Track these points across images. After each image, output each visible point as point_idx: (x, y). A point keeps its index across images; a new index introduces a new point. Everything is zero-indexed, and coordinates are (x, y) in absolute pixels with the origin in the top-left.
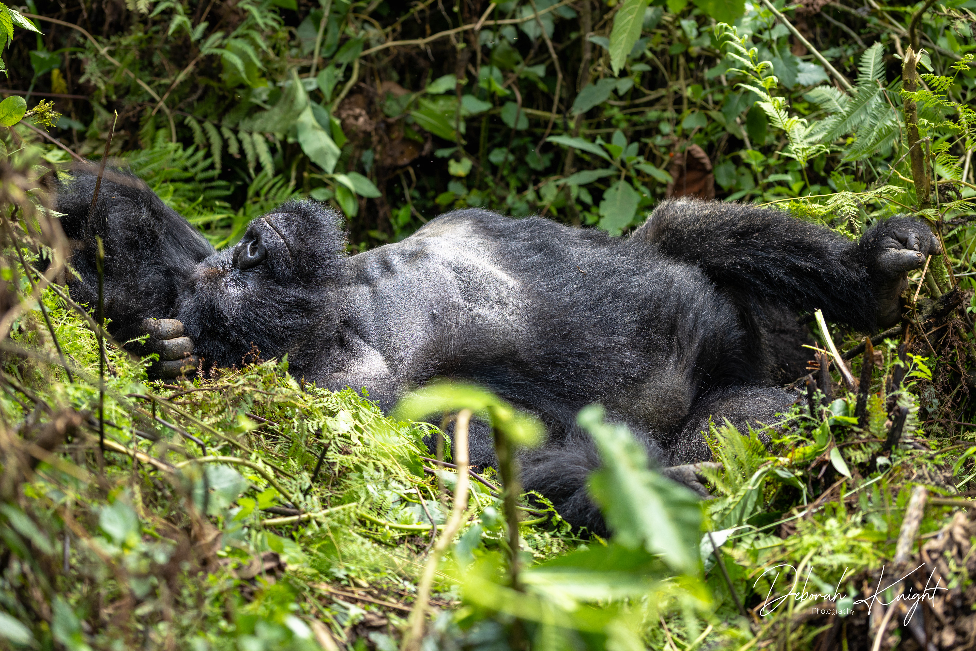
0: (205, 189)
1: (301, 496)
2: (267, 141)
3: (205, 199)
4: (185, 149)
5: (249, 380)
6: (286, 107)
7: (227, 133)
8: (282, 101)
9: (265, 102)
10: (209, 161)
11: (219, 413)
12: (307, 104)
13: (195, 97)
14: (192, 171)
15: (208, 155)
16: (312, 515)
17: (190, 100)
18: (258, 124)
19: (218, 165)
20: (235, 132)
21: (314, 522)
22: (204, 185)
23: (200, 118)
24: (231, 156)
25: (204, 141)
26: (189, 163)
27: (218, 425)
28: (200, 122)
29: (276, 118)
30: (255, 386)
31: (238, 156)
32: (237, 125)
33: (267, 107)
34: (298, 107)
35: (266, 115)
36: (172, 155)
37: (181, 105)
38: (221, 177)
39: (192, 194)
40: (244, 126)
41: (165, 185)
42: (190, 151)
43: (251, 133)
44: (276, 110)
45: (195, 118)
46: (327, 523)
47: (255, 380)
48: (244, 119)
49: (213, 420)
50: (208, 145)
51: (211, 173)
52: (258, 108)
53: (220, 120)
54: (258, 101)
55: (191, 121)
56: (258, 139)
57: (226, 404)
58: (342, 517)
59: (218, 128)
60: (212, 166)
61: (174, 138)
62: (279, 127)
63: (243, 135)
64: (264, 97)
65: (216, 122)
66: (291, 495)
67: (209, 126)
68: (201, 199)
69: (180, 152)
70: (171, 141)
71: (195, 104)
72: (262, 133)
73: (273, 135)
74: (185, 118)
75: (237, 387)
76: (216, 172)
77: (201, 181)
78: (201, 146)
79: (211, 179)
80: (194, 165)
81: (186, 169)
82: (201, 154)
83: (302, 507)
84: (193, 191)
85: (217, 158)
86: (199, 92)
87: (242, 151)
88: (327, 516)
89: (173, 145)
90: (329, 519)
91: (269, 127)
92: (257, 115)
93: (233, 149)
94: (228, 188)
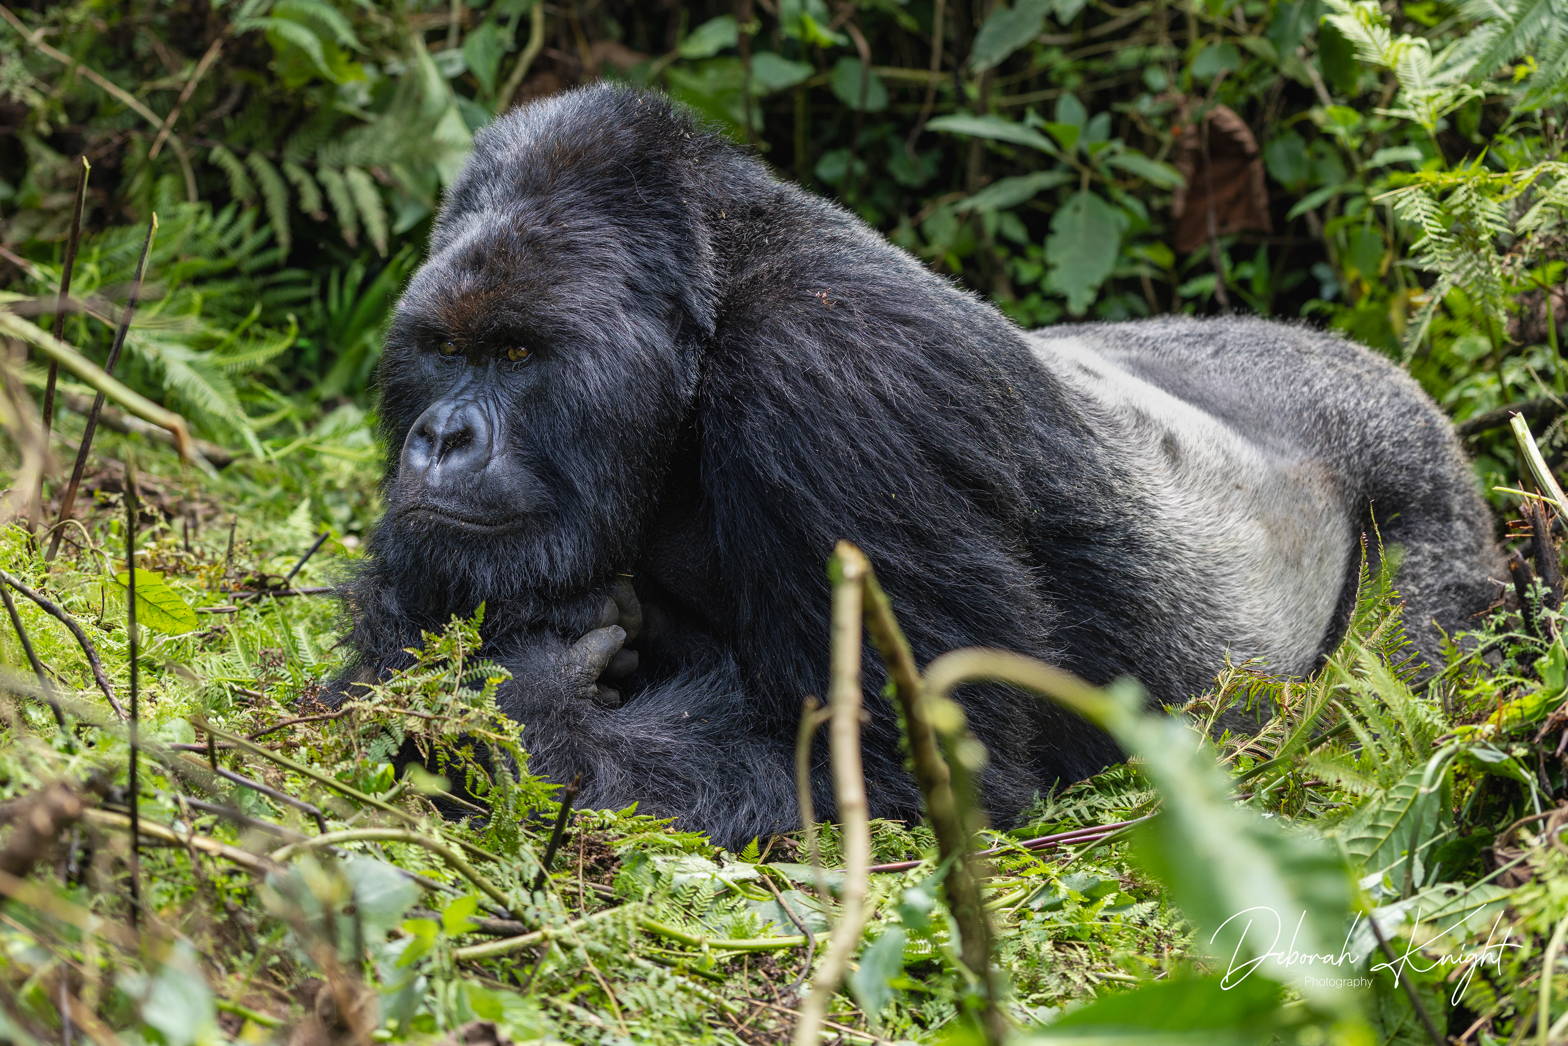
0: (264, 289)
1: (524, 895)
2: (376, 183)
3: (265, 310)
4: (215, 214)
6: (407, 114)
7: (296, 174)
8: (398, 100)
9: (365, 108)
10: (264, 233)
12: (448, 104)
13: (226, 107)
14: (234, 257)
15: (262, 220)
16: (551, 932)
17: (216, 114)
18: (355, 150)
19: (284, 238)
20: (311, 169)
21: (556, 948)
22: (259, 282)
23: (240, 147)
24: (307, 217)
25: (253, 191)
26: (226, 241)
28: (241, 157)
29: (390, 136)
31: (319, 216)
32: (314, 156)
33: (371, 117)
34: (430, 111)
35: (368, 132)
36: (190, 229)
37: (202, 127)
38: (292, 261)
39: (237, 301)
40: (328, 156)
41: (183, 292)
42: (225, 217)
43: (342, 170)
44: (389, 120)
45: (230, 148)
46: (582, 945)
48: (326, 143)
50: (260, 200)
51: (270, 256)
52: (354, 122)
53: (279, 149)
54: (351, 108)
55: (220, 154)
56: (359, 180)
58: (611, 931)
59: (277, 164)
60: (271, 243)
61: (193, 192)
62: (397, 152)
63: (328, 175)
64: (363, 97)
65: (272, 153)
66: (505, 896)
67: (257, 161)
68: (256, 312)
69: (206, 219)
70: (186, 198)
71: (228, 123)
72: (365, 168)
73: (387, 168)
74: (209, 150)
76: (281, 252)
77: (255, 274)
78: (247, 203)
79: (273, 268)
80: (237, 243)
81: (220, 253)
82: (247, 219)
83: (529, 915)
84: (242, 294)
85: (280, 223)
86: (233, 99)
87: (327, 206)
88: (581, 931)
89: (189, 208)
90: (585, 936)
91: (377, 153)
92: (352, 133)
93: (311, 202)
94: (307, 283)
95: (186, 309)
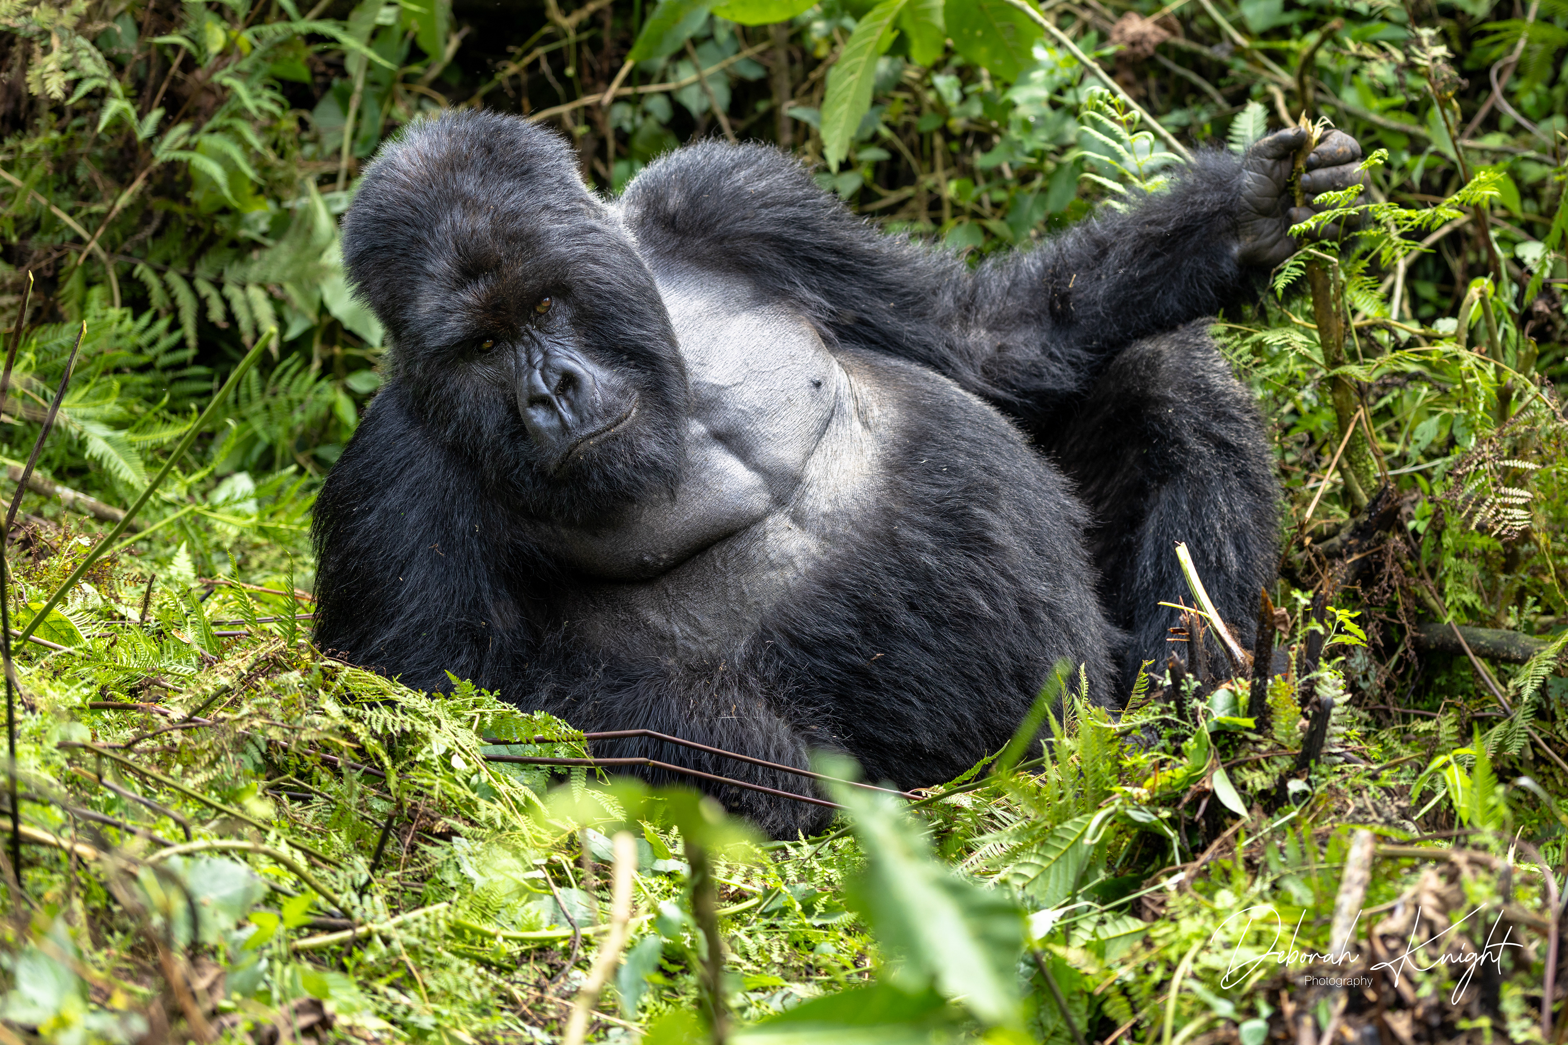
0: (173, 381)
1: (354, 897)
2: (271, 297)
3: (173, 399)
4: (135, 318)
5: (258, 705)
6: (299, 242)
7: (205, 289)
8: (292, 232)
9: (264, 234)
10: (176, 336)
11: (212, 764)
12: (333, 236)
13: (148, 231)
14: (150, 353)
15: (175, 326)
16: (374, 927)
17: (140, 236)
18: (254, 271)
19: (192, 342)
20: (218, 285)
21: (377, 939)
22: (170, 375)
23: (159, 265)
24: (213, 325)
25: (168, 303)
26: (143, 340)
27: (211, 785)
28: (159, 272)
29: (284, 259)
30: (268, 717)
31: (224, 325)
32: (221, 274)
33: (269, 242)
34: (320, 241)
35: (267, 255)
36: (114, 328)
37: (127, 246)
38: (197, 360)
39: (150, 391)
40: (232, 275)
41: (104, 379)
42: (145, 320)
43: (243, 287)
44: (284, 246)
45: (150, 266)
46: (399, 939)
47: (269, 705)
48: (231, 264)
49: (202, 777)
50: (175, 310)
51: (180, 355)
52: (255, 245)
53: (192, 268)
54: (253, 234)
55: (144, 272)
56: (257, 295)
57: (222, 749)
58: (424, 928)
59: (189, 279)
60: (182, 344)
61: (117, 300)
62: (289, 273)
63: (231, 290)
64: (263, 226)
65: (185, 271)
66: (336, 897)
67: (173, 277)
68: (166, 400)
69: (128, 322)
70: (113, 305)
71: (150, 243)
72: (262, 285)
73: (281, 287)
74: (134, 266)
75: (241, 720)
76: (190, 353)
77: (165, 369)
78: (163, 311)
79: (182, 365)
80: (153, 343)
81: (139, 350)
82: (163, 324)
83: (357, 914)
84: (153, 385)
85: (189, 329)
86: (156, 224)
87: (230, 316)
88: (399, 927)
89: (115, 312)
90: (402, 932)
91: (273, 275)
92: (253, 256)
93: (216, 313)
94: (210, 379)
95: (107, 393)
